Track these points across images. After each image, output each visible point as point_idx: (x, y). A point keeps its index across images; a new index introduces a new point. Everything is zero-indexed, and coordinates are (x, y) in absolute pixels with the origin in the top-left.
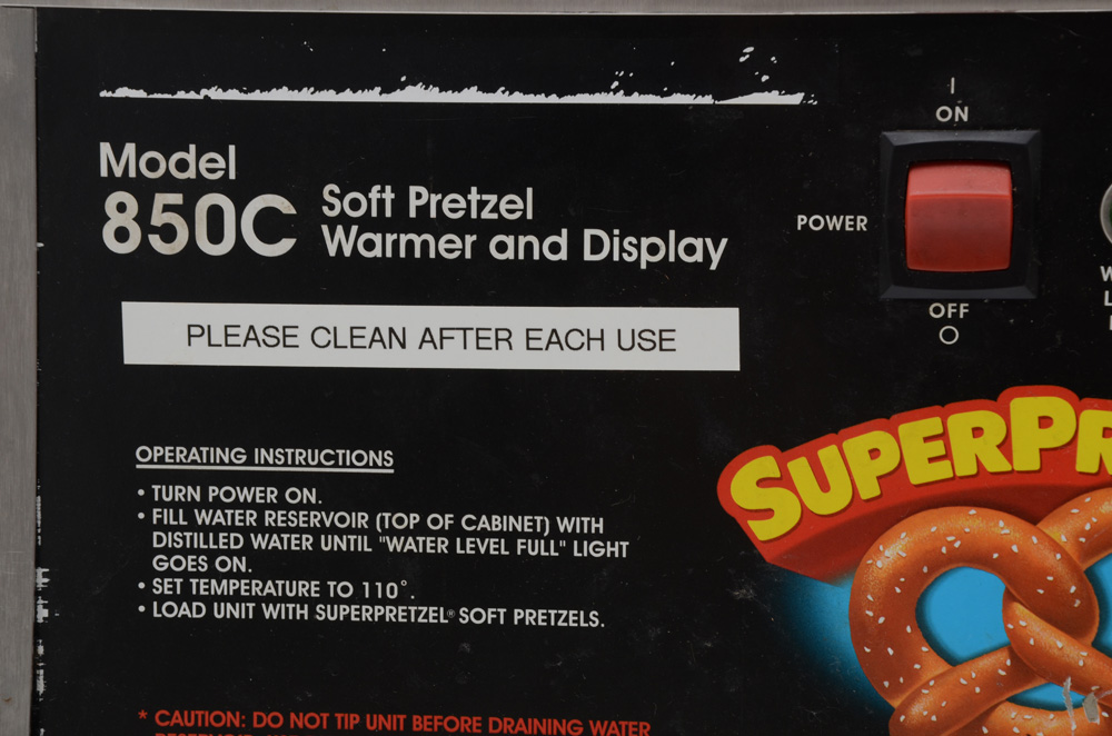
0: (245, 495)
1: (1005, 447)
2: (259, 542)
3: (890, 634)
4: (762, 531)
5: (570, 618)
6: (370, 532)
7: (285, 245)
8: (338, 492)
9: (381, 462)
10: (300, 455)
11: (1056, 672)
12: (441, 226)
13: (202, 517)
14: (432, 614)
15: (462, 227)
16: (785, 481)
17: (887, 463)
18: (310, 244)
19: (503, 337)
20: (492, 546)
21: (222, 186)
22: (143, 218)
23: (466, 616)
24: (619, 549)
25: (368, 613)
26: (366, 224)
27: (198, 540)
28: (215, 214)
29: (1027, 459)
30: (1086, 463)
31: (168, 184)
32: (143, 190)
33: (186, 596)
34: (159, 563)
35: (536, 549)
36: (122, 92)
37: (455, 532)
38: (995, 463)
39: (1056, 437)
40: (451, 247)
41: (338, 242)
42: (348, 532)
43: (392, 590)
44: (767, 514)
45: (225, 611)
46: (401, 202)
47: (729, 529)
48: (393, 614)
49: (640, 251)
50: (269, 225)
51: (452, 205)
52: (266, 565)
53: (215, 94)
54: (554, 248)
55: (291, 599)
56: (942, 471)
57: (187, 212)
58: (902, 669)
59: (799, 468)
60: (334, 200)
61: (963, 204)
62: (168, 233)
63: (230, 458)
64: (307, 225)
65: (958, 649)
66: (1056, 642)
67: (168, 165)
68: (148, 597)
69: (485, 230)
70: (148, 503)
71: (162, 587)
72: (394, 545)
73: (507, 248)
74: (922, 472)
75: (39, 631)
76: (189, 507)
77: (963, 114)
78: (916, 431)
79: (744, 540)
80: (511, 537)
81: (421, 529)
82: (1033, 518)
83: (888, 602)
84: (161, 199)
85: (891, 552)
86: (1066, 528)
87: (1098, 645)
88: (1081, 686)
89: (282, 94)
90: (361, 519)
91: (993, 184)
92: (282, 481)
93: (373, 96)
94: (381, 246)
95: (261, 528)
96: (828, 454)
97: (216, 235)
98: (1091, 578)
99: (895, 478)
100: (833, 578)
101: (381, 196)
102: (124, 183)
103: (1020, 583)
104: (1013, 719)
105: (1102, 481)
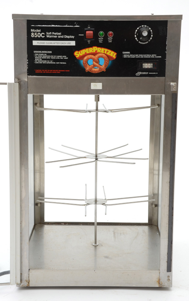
0: (41, 54)
1: (93, 51)
2: (42, 58)
3: (85, 64)
4: (77, 57)
5: (64, 63)
6: (50, 57)
7: (44, 36)
8: (48, 54)
9: (51, 52)
10: (45, 52)
11: (96, 66)
12: (55, 35)
13: (38, 56)
14: (54, 63)
15: (56, 35)
16: (78, 53)
17: (85, 52)
18: (46, 36)
19: (59, 43)
20: (59, 58)
21: (40, 32)
22: (34, 35)
23: (57, 63)
24: (67, 58)
25: (50, 63)
26: (50, 35)
27: (38, 58)
28: (39, 34)
29: (94, 52)
30: (98, 52)
31: (36, 32)
32: (34, 33)
33: (37, 62)
34: (36, 59)
35: (62, 58)
36: (33, 26)
37: (56, 57)
38: (92, 52)
39: (96, 50)
40: (55, 37)
41: (48, 36)
42: (48, 57)
43: (52, 61)
44: (77, 56)
45: (40, 63)
46: (52, 34)
47: (75, 57)
48: (52, 63)
49: (68, 37)
50: (43, 35)
51: (55, 34)
52: (43, 59)
53: (39, 26)
54: (62, 37)
55: (45, 62)
56: (89, 52)
57: (37, 34)
58: (86, 66)
59: (79, 52)
60: (47, 33)
61: (90, 33)
62: (36, 36)
63: (40, 52)
64: (45, 35)
65: (90, 65)
66: (96, 64)
67: (36, 31)
68: (35, 62)
69: (58, 35)
70: (35, 55)
71: (36, 61)
72: (52, 58)
73: (59, 37)
74: (87, 53)
75: (28, 64)
76: (37, 55)
77: (90, 27)
78: (87, 49)
79: (76, 57)
80: (60, 57)
81: (54, 57)
82: (95, 56)
83: (85, 62)
84: (35, 33)
85: (85, 58)
86: (97, 56)
87: (99, 64)
88: (98, 67)
89: (44, 26)
90: (49, 56)
91: (92, 32)
92: (44, 53)
93: (50, 26)
94: (51, 37)
95: (43, 57)
96: (81, 51)
97: (39, 36)
98: (98, 60)
99: (86, 53)
100: (82, 60)
101: (51, 33)
102: (33, 32)
103: (94, 60)
104: (93, 69)
105: (99, 53)
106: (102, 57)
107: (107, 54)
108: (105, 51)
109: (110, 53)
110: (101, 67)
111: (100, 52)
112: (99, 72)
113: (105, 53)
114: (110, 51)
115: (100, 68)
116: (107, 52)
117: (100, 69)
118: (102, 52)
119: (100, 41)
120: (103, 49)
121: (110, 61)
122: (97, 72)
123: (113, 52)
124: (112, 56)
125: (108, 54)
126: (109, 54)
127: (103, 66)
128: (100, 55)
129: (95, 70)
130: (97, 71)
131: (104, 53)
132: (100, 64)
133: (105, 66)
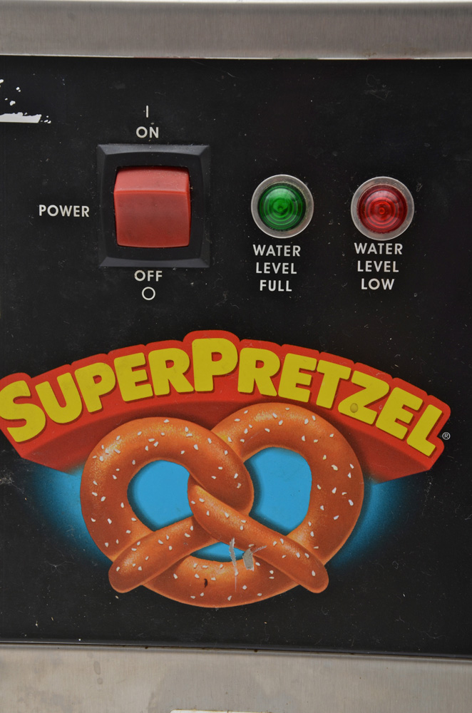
1: (189, 374)
3: (109, 509)
4: (18, 435)
11: (224, 534)
16: (33, 399)
17: (106, 386)
29: (204, 383)
30: (244, 386)
38: (183, 386)
39: (224, 367)
44: (21, 423)
56: (145, 392)
58: (118, 534)
59: (44, 389)
65: (158, 519)
66: (225, 513)
74: (130, 393)
77: (155, 133)
78: (127, 362)
79: (5, 441)
82: (209, 426)
83: (107, 486)
85: (110, 450)
86: (231, 432)
87: (253, 515)
88: (241, 545)
91: (176, 183)
96: (64, 379)
98: (249, 468)
99: (112, 397)
100: (68, 469)
103: (200, 472)
104: (195, 568)
105: (256, 399)
106: (285, 440)
107: (344, 408)
108: (317, 377)
109: (377, 405)
110: (278, 542)
111: (267, 389)
112: (260, 597)
113: (324, 400)
114: (373, 384)
115: (266, 560)
116: (346, 388)
117: (265, 566)
118: (287, 390)
119: (272, 276)
120: (297, 362)
121: (377, 490)
122: (230, 602)
123: (404, 398)
124: (399, 432)
125: (355, 408)
126: (367, 416)
127: (300, 537)
128: (264, 416)
129: (217, 573)
130: (231, 588)
131: (311, 406)
132: (265, 510)
133: (322, 538)
